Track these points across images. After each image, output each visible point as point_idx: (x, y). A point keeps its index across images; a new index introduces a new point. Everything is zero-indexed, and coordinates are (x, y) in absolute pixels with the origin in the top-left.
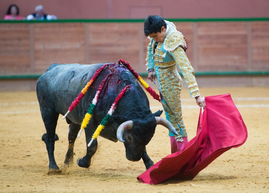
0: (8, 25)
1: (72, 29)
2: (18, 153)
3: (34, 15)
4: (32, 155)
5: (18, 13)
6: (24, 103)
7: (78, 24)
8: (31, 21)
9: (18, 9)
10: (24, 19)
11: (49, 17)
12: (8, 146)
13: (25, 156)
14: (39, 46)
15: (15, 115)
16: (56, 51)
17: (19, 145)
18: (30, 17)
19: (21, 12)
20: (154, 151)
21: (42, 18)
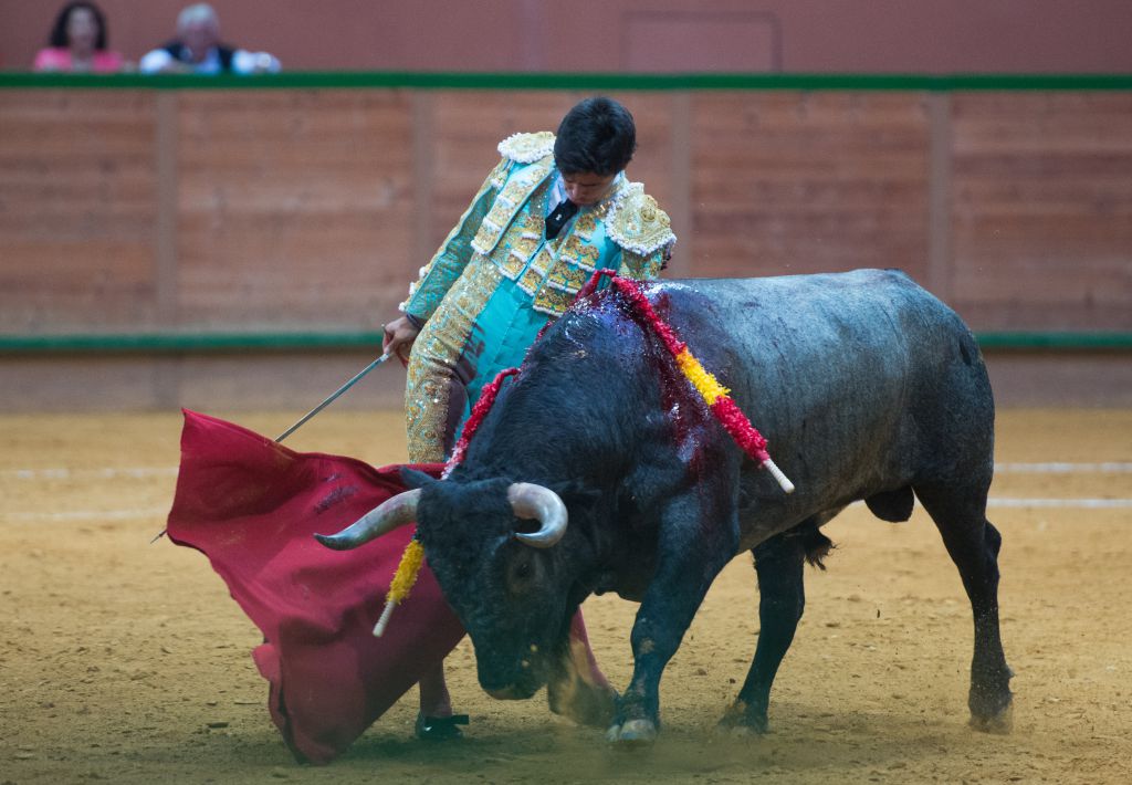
0: (56, 94)
1: (354, 116)
2: (168, 709)
3: (175, 50)
4: (232, 723)
5: (100, 43)
6: (140, 472)
7: (382, 94)
8: (159, 80)
9: (99, 19)
10: (128, 68)
11: (244, 62)
12: (112, 675)
13: (205, 727)
14: (199, 199)
15: (109, 527)
16: (277, 221)
17: (161, 673)
18: (156, 61)
19: (115, 35)
20: (803, 716)
21: (211, 66)
